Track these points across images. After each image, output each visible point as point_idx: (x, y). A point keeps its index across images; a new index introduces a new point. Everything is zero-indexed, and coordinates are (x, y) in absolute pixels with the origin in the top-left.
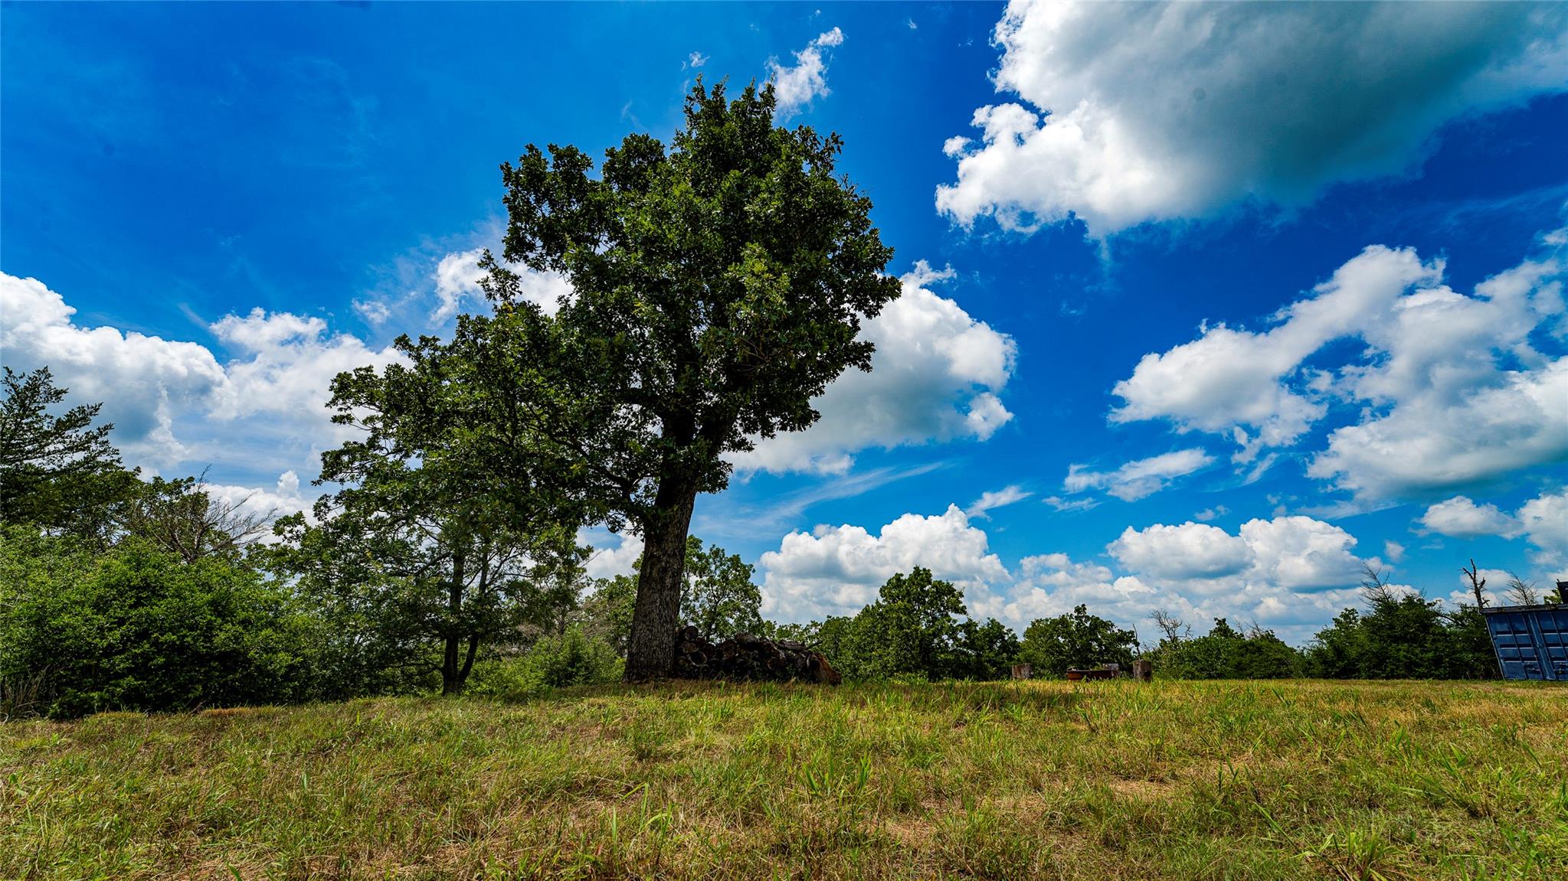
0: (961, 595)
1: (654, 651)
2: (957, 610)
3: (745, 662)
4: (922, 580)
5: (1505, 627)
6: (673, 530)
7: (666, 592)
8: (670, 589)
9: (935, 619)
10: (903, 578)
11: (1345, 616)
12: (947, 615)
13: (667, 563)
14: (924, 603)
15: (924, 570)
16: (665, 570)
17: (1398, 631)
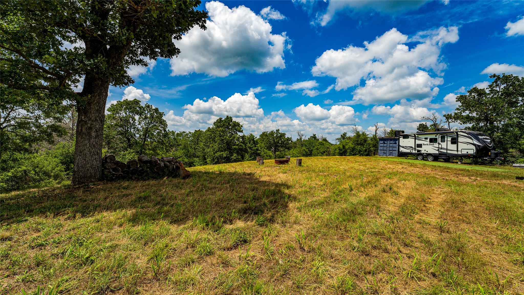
0: (242, 126)
1: (88, 170)
2: (240, 131)
3: (143, 170)
4: (229, 121)
5: (382, 142)
6: (94, 107)
7: (92, 140)
8: (96, 138)
9: (232, 134)
10: (222, 119)
11: (344, 134)
12: (236, 133)
13: (91, 125)
14: (229, 129)
15: (230, 117)
16: (90, 128)
17: (359, 142)
